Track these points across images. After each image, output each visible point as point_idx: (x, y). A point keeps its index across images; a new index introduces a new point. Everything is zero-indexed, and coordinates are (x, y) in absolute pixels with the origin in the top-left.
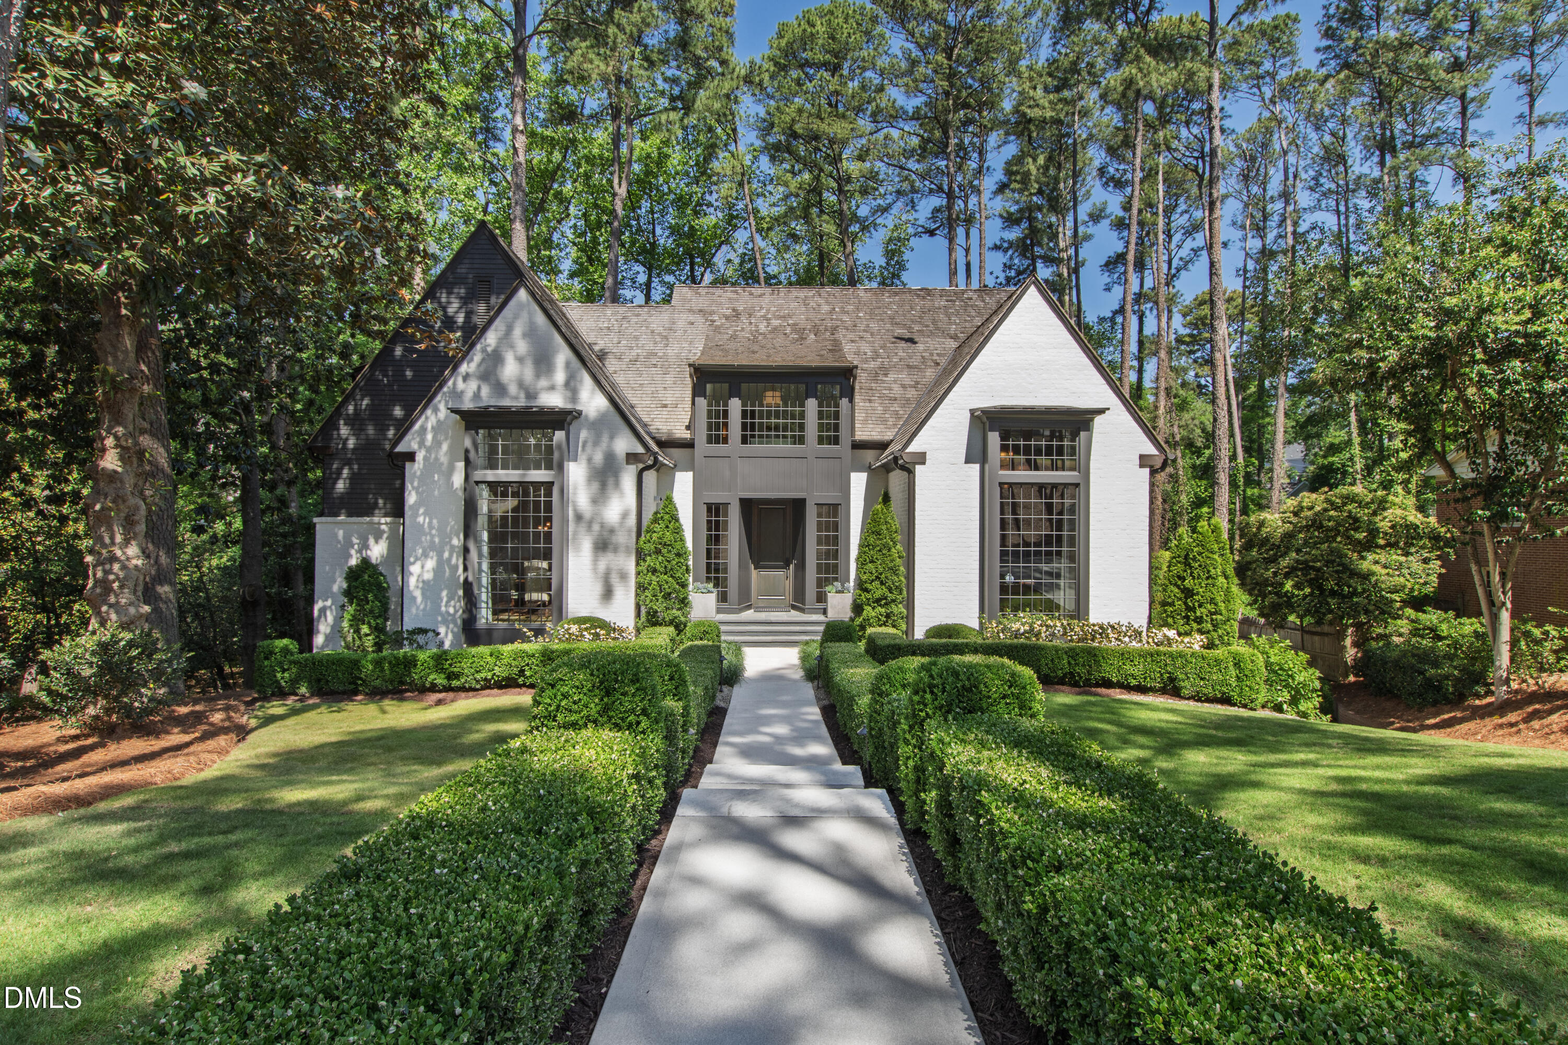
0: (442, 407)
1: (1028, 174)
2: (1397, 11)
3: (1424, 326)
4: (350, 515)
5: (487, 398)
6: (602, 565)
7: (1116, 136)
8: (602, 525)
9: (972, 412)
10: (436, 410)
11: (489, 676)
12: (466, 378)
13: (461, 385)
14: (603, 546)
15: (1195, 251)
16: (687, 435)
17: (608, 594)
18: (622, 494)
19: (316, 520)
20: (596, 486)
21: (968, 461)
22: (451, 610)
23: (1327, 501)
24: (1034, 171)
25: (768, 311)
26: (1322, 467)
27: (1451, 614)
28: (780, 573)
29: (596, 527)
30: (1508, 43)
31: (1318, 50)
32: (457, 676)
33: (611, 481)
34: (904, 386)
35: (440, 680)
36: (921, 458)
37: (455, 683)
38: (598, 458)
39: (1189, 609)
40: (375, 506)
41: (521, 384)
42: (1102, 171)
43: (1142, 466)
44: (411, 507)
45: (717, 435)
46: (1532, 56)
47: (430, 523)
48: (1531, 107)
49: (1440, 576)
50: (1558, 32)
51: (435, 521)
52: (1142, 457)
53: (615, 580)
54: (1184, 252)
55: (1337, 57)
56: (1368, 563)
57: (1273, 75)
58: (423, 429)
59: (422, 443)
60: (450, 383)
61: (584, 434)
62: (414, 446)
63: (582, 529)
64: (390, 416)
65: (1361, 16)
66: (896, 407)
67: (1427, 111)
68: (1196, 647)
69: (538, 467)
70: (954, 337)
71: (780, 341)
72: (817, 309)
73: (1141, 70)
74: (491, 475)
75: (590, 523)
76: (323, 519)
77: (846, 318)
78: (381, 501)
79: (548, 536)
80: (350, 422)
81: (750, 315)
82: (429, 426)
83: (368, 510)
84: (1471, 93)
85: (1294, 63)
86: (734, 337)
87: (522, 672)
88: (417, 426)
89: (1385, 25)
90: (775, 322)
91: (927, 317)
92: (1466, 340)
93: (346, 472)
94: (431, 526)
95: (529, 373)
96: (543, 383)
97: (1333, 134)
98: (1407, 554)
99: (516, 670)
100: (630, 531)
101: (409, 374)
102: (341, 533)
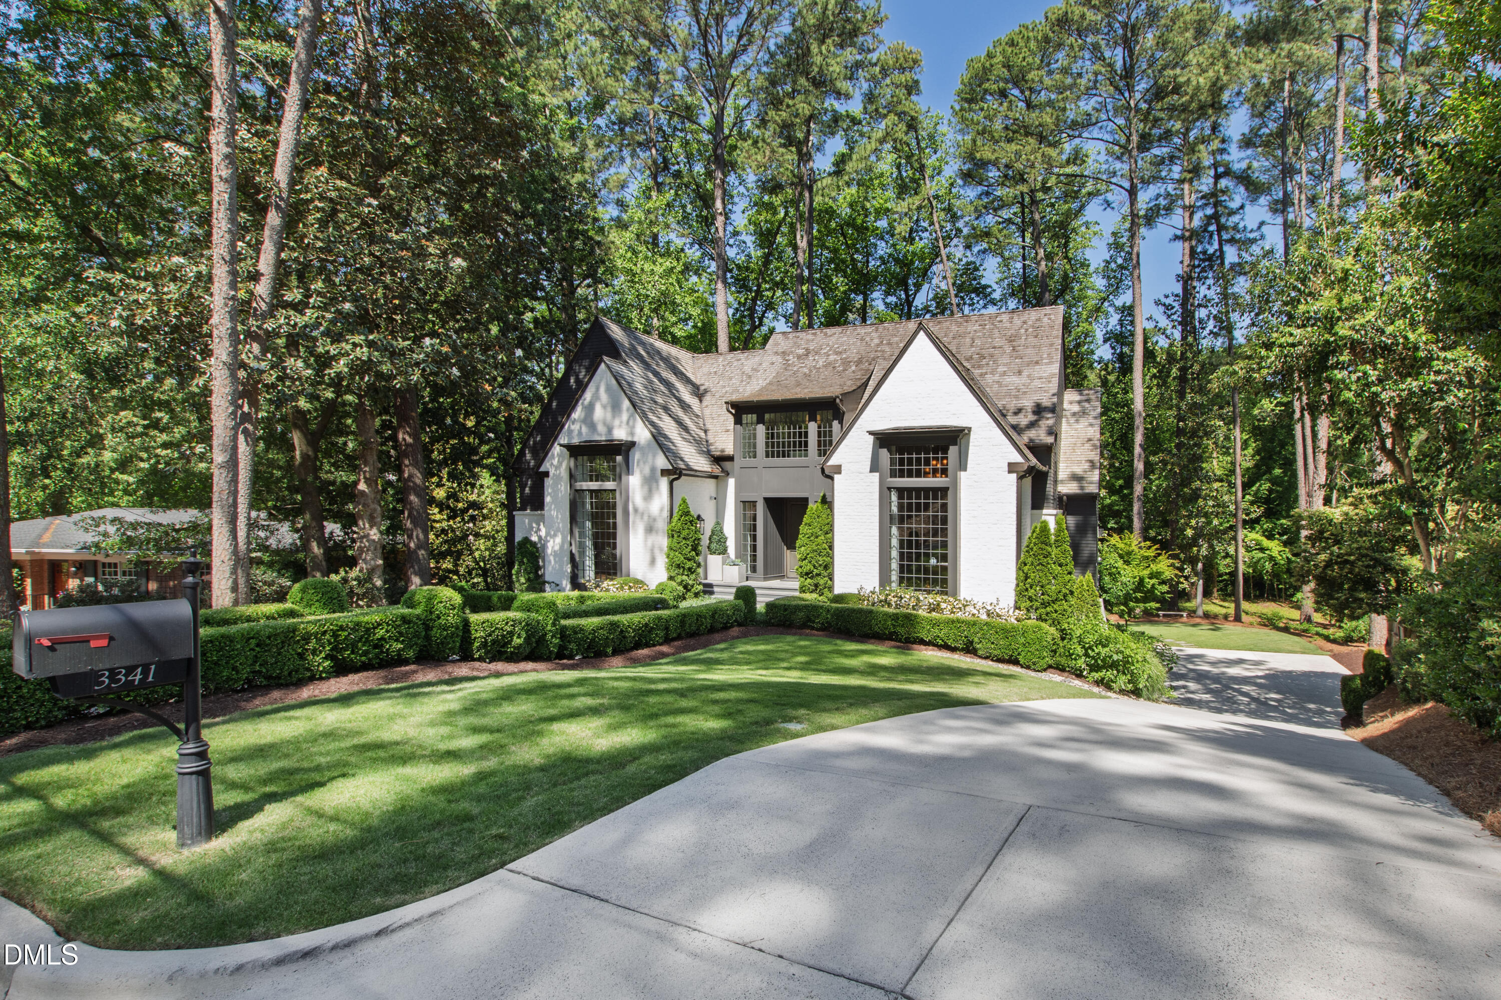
0: (562, 443)
4: (532, 510)
5: (586, 435)
6: (649, 543)
8: (649, 516)
10: (559, 445)
12: (575, 422)
13: (572, 427)
14: (650, 530)
16: (731, 452)
17: (651, 563)
18: (661, 496)
20: (646, 488)
21: (871, 471)
25: (831, 348)
29: (646, 517)
33: (654, 487)
36: (838, 469)
38: (647, 471)
40: (531, 504)
41: (604, 424)
43: (1010, 472)
44: (546, 504)
45: (750, 451)
47: (557, 515)
52: (1011, 465)
53: (655, 552)
58: (553, 457)
59: (551, 465)
60: (566, 426)
61: (637, 457)
62: (549, 467)
63: (638, 518)
69: (609, 480)
71: (826, 374)
74: (583, 485)
75: (643, 514)
76: (519, 512)
82: (556, 454)
88: (550, 454)
93: (529, 482)
95: (609, 415)
96: (616, 422)
100: (665, 519)
102: (527, 521)
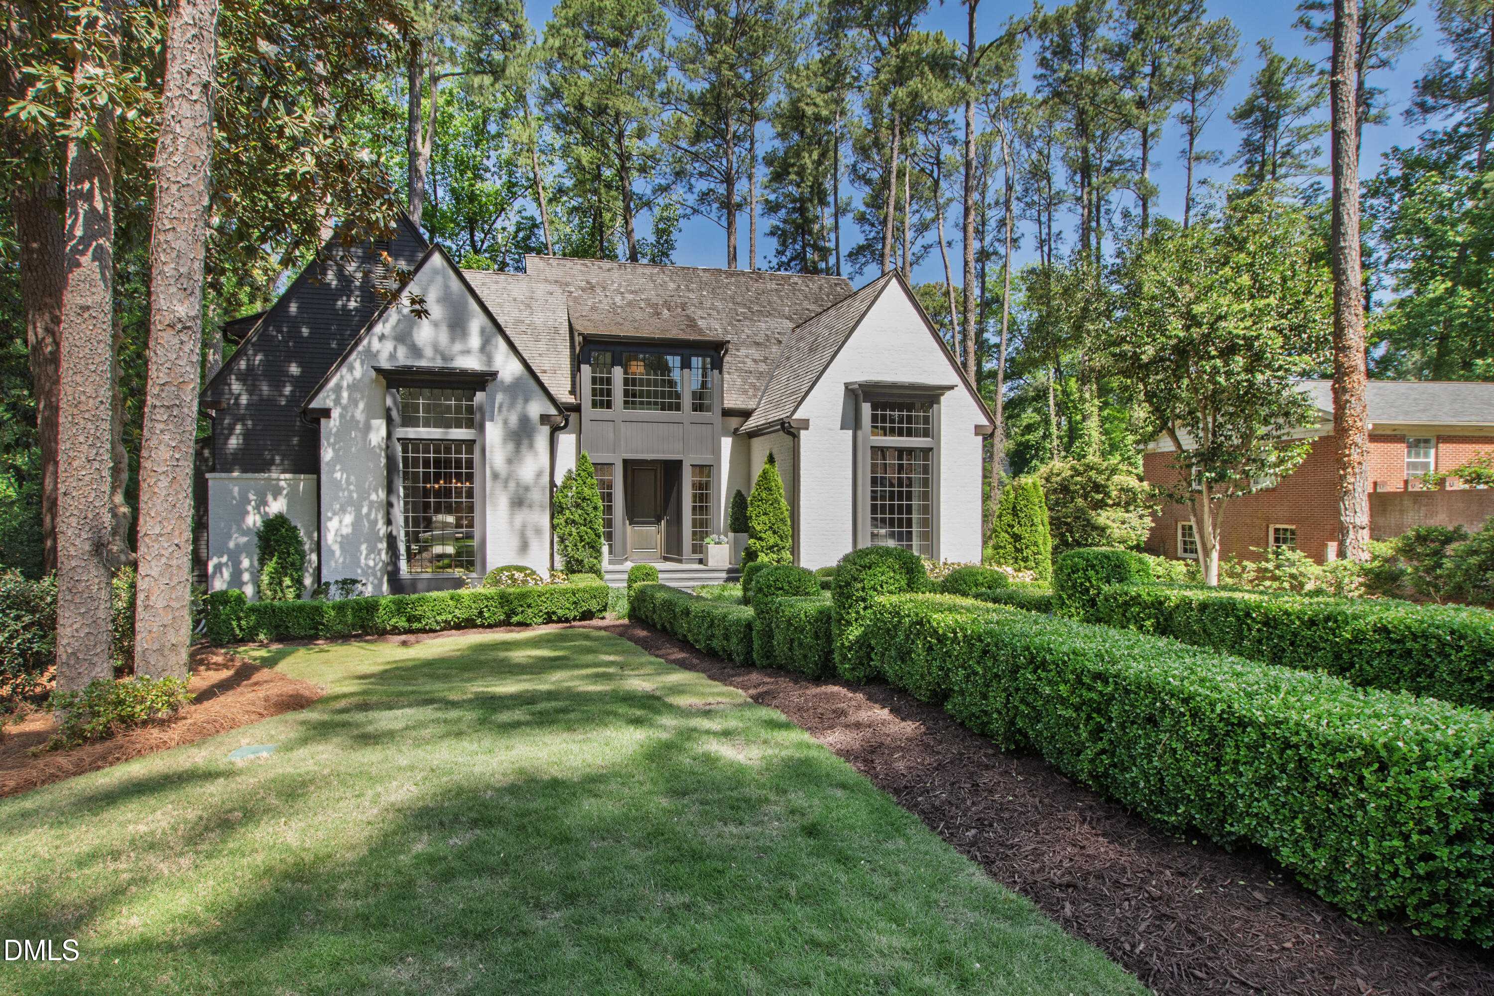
0: (357, 365)
1: (803, 168)
2: (1097, 49)
3: (1176, 326)
4: (244, 470)
5: (403, 358)
6: (518, 522)
7: (865, 136)
8: (518, 484)
9: (847, 385)
10: (351, 369)
11: (450, 617)
12: (382, 338)
13: (376, 345)
14: (518, 502)
15: (926, 248)
16: (571, 399)
17: (524, 547)
18: (536, 454)
19: (208, 475)
20: (511, 446)
21: (843, 427)
22: (371, 563)
23: (1073, 468)
24: (810, 165)
25: (620, 285)
26: (1019, 444)
27: (1162, 558)
28: (652, 529)
29: (512, 485)
30: (1176, 88)
31: (1035, 77)
32: (418, 619)
33: (525, 442)
34: (755, 361)
35: (402, 623)
36: (805, 424)
37: (416, 625)
38: (514, 419)
39: (1017, 550)
40: (272, 462)
41: (436, 348)
42: (854, 168)
43: (976, 434)
44: (328, 463)
45: (603, 400)
46: (1193, 101)
47: (348, 478)
48: (1191, 144)
49: (1151, 529)
50: (1212, 82)
51: (352, 478)
52: (976, 427)
53: (530, 534)
54: (916, 248)
55: (1049, 85)
56: (1102, 518)
57: (997, 93)
58: (338, 389)
59: (337, 401)
60: (365, 342)
61: (499, 397)
62: (329, 404)
63: (499, 485)
64: (286, 374)
65: (1069, 51)
66: (752, 380)
67: (1111, 139)
68: (1028, 580)
69: (459, 426)
70: (790, 318)
71: (638, 315)
72: (664, 285)
73: (925, 85)
74: (412, 433)
75: (506, 481)
76: (217, 475)
77: (692, 296)
78: (278, 459)
79: (470, 493)
80: (242, 378)
81: (604, 289)
82: (345, 384)
83: (263, 466)
84: (1151, 129)
85: (1015, 85)
86: (594, 309)
87: (481, 613)
88: (332, 384)
89: (1089, 61)
90: (630, 297)
91: (762, 298)
92: (1206, 339)
93: (239, 428)
94: (348, 482)
95: (444, 337)
96: (458, 347)
97: (1040, 153)
98: (1127, 511)
99: (476, 612)
100: (543, 490)
101: (305, 331)
102: (236, 489)
